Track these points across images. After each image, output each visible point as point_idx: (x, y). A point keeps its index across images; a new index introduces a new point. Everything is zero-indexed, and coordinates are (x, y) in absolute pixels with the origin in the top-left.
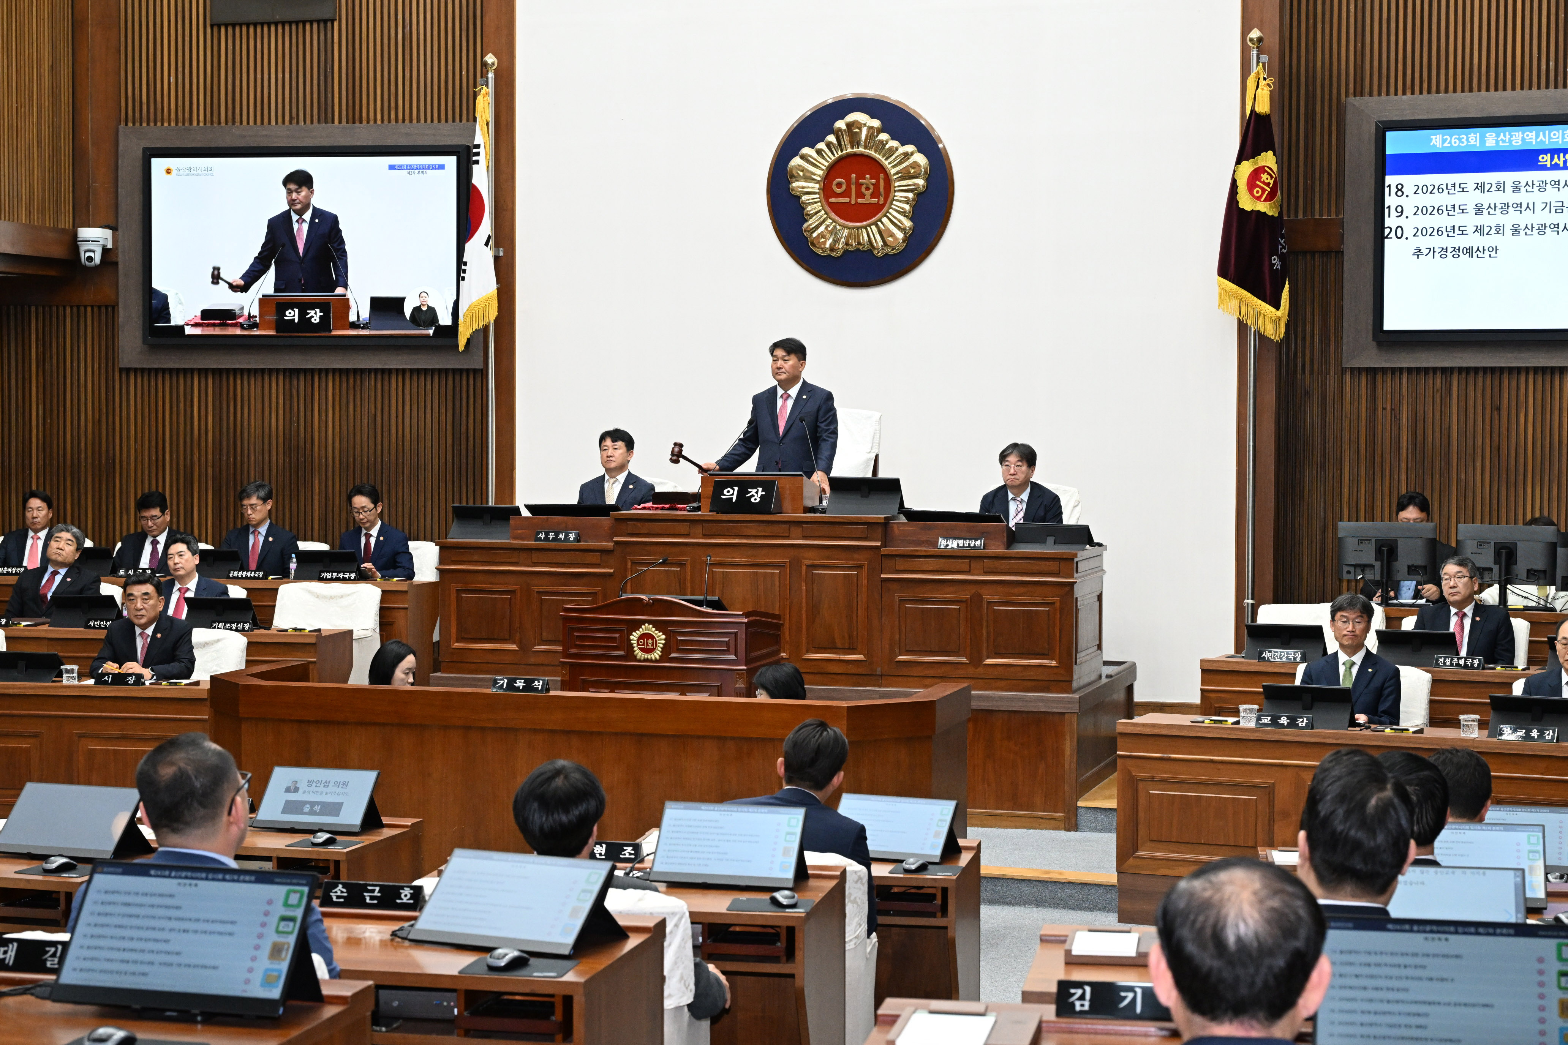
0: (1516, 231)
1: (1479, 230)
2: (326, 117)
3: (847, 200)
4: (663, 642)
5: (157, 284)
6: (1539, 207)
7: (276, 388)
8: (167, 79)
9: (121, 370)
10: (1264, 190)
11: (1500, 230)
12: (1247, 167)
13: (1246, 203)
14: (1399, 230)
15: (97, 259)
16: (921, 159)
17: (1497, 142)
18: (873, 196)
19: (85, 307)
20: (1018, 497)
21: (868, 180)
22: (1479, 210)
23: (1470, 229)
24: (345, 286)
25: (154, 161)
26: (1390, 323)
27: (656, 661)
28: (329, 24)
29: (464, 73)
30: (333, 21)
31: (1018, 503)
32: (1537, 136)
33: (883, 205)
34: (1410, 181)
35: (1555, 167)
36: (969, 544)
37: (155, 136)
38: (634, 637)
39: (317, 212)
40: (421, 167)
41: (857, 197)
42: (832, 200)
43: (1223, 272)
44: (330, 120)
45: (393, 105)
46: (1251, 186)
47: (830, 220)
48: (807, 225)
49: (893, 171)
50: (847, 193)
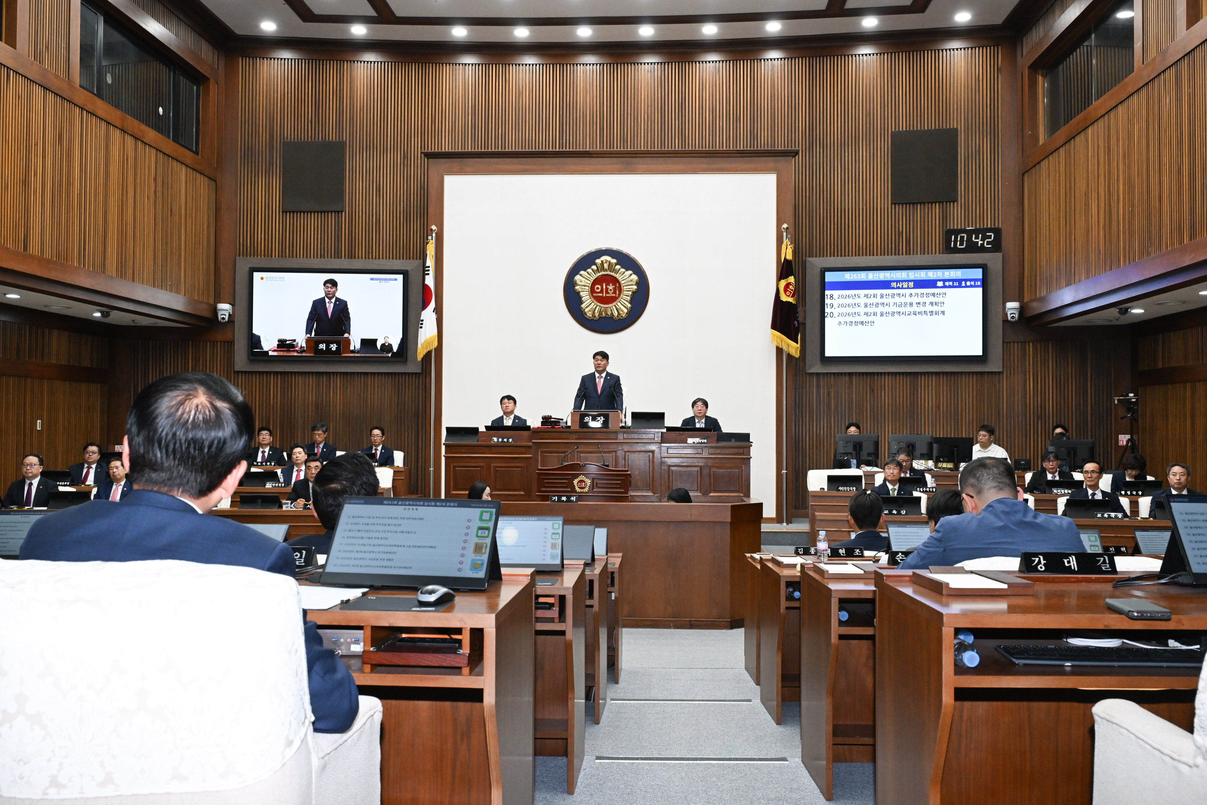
0: (882, 315)
1: (866, 314)
2: (338, 255)
3: (601, 295)
4: (590, 484)
5: (255, 331)
6: (891, 304)
7: (312, 380)
8: (260, 236)
9: (235, 372)
10: (791, 293)
11: (875, 314)
12: (783, 283)
13: (784, 298)
14: (832, 314)
15: (227, 319)
16: (635, 277)
17: (873, 277)
18: (613, 293)
19: (217, 342)
20: (701, 421)
21: (611, 287)
22: (866, 306)
23: (862, 314)
24: (349, 334)
25: (255, 274)
26: (827, 354)
27: (586, 493)
28: (340, 213)
29: (405, 237)
30: (342, 212)
31: (701, 423)
32: (890, 275)
33: (618, 298)
34: (836, 293)
35: (898, 288)
36: (701, 441)
37: (255, 262)
38: (575, 482)
39: (337, 299)
40: (386, 280)
41: (606, 294)
42: (594, 294)
43: (774, 327)
44: (340, 257)
45: (370, 251)
46: (786, 290)
47: (593, 304)
48: (583, 306)
49: (623, 282)
50: (601, 292)
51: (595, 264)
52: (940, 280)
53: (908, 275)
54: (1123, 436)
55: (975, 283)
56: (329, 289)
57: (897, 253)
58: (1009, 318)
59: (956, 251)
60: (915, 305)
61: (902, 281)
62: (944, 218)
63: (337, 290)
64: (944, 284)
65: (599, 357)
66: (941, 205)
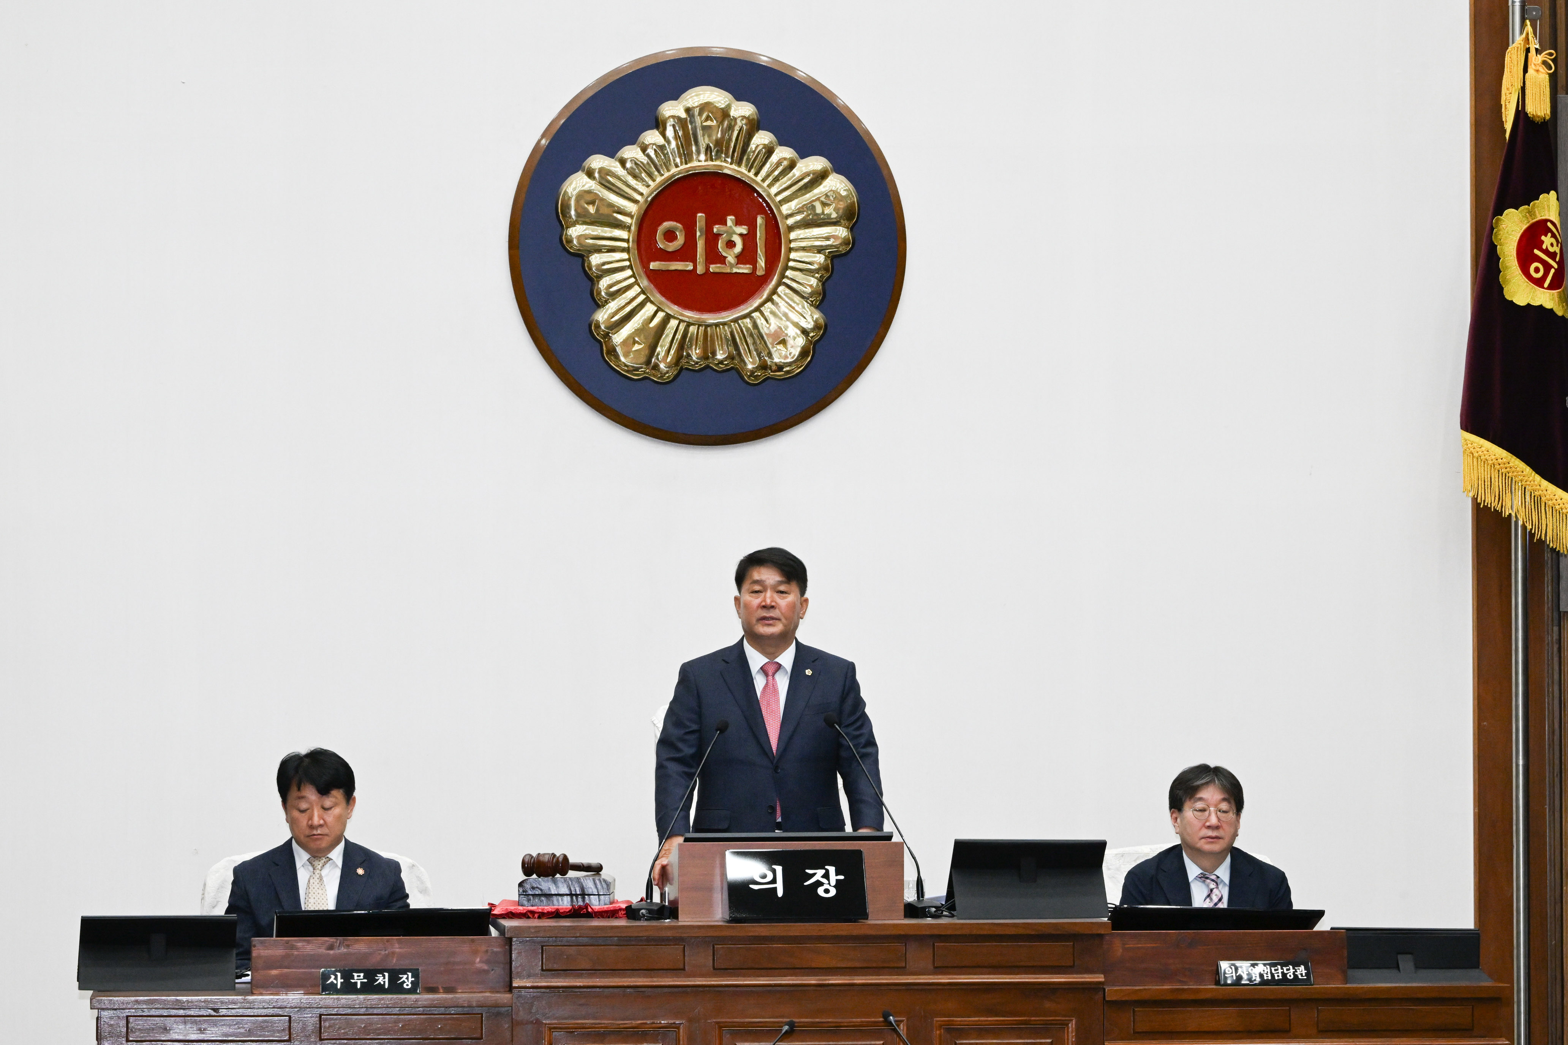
3: (687, 266)
10: (1547, 267)
12: (1512, 222)
13: (1520, 290)
16: (842, 186)
18: (741, 258)
20: (1211, 873)
21: (731, 229)
31: (1212, 885)
33: (764, 280)
36: (1284, 974)
41: (709, 261)
42: (653, 265)
43: (1473, 417)
46: (1525, 257)
47: (650, 309)
48: (602, 316)
49: (785, 209)
50: (687, 253)
51: (659, 124)
65: (769, 576)
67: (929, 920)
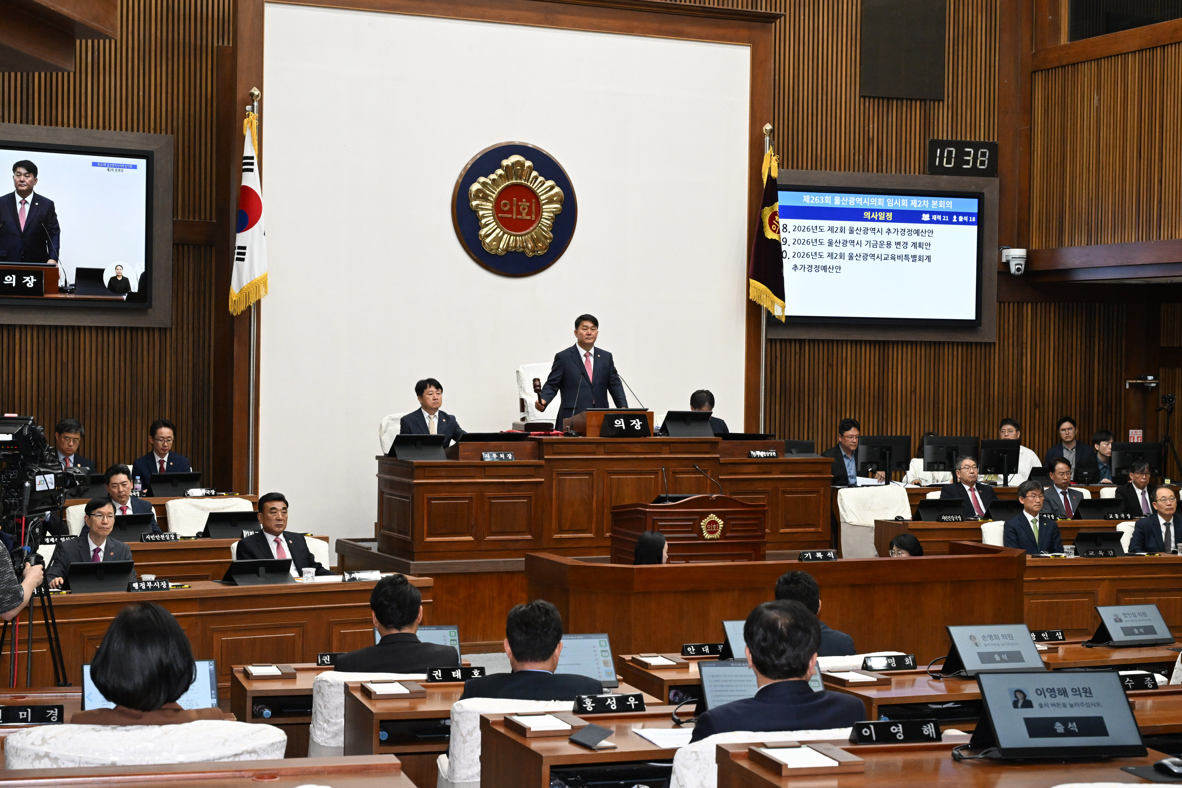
0: (851, 257)
1: (831, 255)
2: (30, 119)
3: (510, 216)
4: (722, 526)
6: (864, 243)
10: (777, 226)
11: (842, 256)
12: (768, 212)
13: (768, 233)
16: (557, 191)
17: (841, 202)
18: (527, 214)
21: (524, 204)
22: (830, 244)
23: (825, 255)
24: (56, 259)
27: (717, 539)
29: (141, 93)
32: (863, 201)
33: (533, 222)
34: (791, 223)
35: (873, 220)
36: (769, 455)
38: (704, 523)
39: (37, 198)
40: (116, 166)
41: (517, 214)
42: (500, 215)
46: (771, 223)
47: (498, 230)
48: (483, 232)
49: (542, 197)
50: (510, 211)
51: (501, 167)
52: (926, 212)
53: (886, 203)
54: (1134, 431)
55: (969, 219)
56: (22, 178)
57: (866, 168)
58: (1013, 270)
59: (942, 171)
60: (893, 245)
61: (879, 211)
62: (927, 124)
63: (36, 180)
64: (931, 217)
65: (587, 324)
66: (923, 103)
67: (658, 437)
